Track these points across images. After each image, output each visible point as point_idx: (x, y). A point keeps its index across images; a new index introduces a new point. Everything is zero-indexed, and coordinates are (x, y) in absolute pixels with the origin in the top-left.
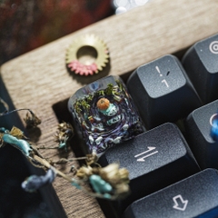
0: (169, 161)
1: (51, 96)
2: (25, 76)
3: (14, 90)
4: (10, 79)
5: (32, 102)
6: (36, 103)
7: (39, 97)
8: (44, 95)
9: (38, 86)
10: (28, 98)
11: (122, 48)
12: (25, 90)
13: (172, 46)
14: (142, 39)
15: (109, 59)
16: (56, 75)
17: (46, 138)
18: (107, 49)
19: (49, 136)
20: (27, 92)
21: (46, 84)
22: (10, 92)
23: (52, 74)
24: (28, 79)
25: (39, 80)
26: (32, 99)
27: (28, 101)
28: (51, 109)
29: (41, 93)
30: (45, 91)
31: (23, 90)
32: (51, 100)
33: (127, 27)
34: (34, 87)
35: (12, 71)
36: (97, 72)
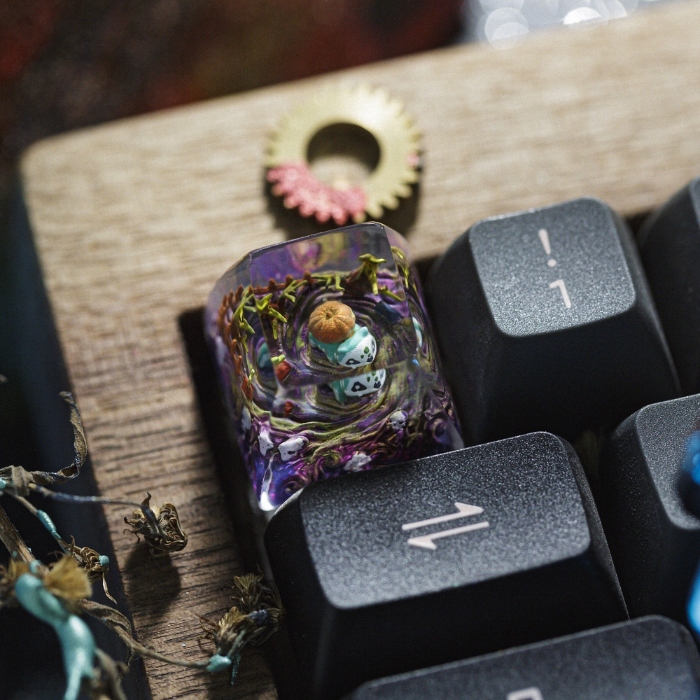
0: (522, 564)
1: (181, 282)
2: (105, 195)
3: (56, 237)
4: (50, 198)
5: (112, 288)
6: (125, 294)
7: (141, 276)
8: (159, 273)
9: (142, 239)
10: (101, 272)
11: (466, 162)
12: (97, 246)
13: (645, 188)
14: (540, 144)
15: (415, 188)
16: (213, 214)
17: (137, 420)
18: (420, 153)
19: (147, 418)
20: (101, 253)
21: (173, 237)
22: (42, 243)
23: (202, 206)
24: (115, 210)
25: (154, 218)
26: (114, 279)
27: (100, 284)
28: (173, 327)
29: (148, 265)
30: (163, 261)
31: (88, 241)
32: (178, 293)
33: (499, 93)
34: (127, 239)
35: (65, 170)
36: (359, 218)
